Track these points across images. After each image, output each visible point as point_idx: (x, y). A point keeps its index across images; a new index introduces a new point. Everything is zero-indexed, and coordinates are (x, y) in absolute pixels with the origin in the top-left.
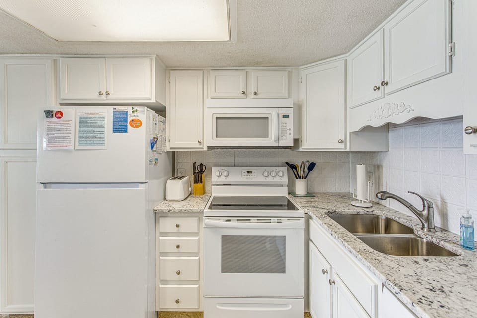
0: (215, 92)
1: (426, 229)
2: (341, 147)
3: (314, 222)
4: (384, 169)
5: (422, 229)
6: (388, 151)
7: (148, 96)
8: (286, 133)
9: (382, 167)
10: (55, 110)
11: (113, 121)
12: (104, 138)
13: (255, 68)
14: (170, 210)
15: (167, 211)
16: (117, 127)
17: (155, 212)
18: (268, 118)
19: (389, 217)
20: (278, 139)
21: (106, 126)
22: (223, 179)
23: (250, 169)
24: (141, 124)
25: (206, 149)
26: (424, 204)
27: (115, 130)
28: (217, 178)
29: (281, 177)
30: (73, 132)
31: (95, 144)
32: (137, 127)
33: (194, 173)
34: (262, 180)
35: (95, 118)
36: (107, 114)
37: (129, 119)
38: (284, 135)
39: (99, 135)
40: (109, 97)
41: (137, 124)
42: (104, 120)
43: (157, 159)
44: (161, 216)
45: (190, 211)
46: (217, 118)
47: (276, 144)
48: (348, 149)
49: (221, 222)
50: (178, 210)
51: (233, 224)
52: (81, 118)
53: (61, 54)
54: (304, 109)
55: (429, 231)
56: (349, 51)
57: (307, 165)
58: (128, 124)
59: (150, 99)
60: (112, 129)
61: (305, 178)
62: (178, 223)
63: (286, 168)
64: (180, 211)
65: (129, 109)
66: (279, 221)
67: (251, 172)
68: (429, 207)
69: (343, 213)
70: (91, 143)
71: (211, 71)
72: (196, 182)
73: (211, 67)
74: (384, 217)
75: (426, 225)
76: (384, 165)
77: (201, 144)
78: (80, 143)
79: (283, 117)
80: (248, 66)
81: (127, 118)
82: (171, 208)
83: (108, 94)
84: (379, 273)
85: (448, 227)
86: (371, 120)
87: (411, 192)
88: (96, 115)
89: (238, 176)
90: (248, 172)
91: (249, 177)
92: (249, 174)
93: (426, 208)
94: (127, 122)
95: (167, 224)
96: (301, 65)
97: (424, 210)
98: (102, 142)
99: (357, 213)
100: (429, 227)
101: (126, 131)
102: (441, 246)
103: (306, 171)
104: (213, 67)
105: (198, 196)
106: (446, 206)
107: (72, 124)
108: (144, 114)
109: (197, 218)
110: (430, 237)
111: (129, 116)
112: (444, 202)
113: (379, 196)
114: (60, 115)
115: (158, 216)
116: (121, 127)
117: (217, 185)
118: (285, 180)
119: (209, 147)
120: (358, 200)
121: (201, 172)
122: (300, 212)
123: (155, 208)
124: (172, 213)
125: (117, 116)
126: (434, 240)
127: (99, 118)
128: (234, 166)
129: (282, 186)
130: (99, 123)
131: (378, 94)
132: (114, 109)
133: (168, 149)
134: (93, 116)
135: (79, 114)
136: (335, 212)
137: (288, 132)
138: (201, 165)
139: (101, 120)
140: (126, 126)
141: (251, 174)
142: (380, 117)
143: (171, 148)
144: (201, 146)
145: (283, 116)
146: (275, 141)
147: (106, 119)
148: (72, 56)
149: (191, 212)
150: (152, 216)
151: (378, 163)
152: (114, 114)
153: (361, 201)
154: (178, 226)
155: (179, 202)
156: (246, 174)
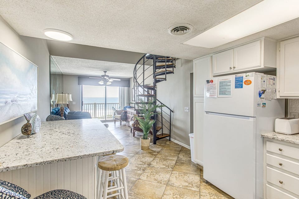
7: (259, 64)
10: (210, 80)
11: (235, 82)
12: (230, 91)
14: (274, 138)
15: (272, 138)
16: (237, 85)
17: (263, 137)
21: (231, 86)
24: (251, 82)
27: (236, 87)
30: (217, 89)
31: (226, 94)
32: (248, 84)
35: (226, 81)
36: (232, 78)
37: (244, 80)
39: (228, 90)
40: (235, 69)
41: (248, 82)
42: (230, 82)
43: (265, 104)
44: (268, 141)
50: (281, 139)
52: (220, 82)
53: (214, 53)
58: (243, 83)
59: (260, 66)
60: (235, 87)
62: (281, 148)
64: (283, 140)
65: (244, 75)
70: (225, 94)
78: (220, 94)
81: (242, 80)
82: (275, 137)
83: (234, 68)
88: (227, 80)
94: (242, 82)
95: (273, 147)
98: (230, 93)
101: (242, 87)
107: (216, 85)
108: (253, 76)
111: (244, 79)
114: (212, 81)
115: (265, 140)
116: (239, 85)
123: (263, 134)
124: (275, 140)
125: (237, 79)
127: (228, 81)
130: (228, 84)
132: (236, 76)
133: (278, 97)
134: (225, 81)
135: (219, 81)
139: (229, 83)
140: (242, 84)
143: (280, 97)
147: (232, 82)
148: (218, 52)
149: (293, 144)
150: (261, 139)
152: (235, 79)
154: (280, 150)
155: (285, 135)
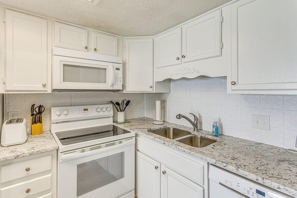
0: (60, 42)
1: (196, 131)
2: (150, 91)
3: (141, 138)
4: (168, 102)
5: (194, 131)
6: (170, 92)
8: (118, 81)
9: (166, 101)
13: (94, 30)
15: (13, 158)
18: (106, 69)
19: (174, 127)
20: (113, 85)
22: (63, 117)
23: (86, 107)
25: (50, 91)
26: (195, 119)
28: (57, 116)
29: (109, 111)
33: (32, 115)
34: (96, 115)
38: (117, 82)
44: (4, 166)
45: (43, 151)
46: (64, 65)
47: (111, 88)
48: (154, 92)
49: (78, 154)
50: (28, 153)
51: (88, 152)
54: (127, 66)
55: (197, 131)
56: (156, 35)
57: (125, 102)
61: (124, 111)
63: (112, 105)
64: (31, 154)
66: (121, 142)
67: (87, 110)
68: (197, 120)
69: (154, 129)
71: (55, 22)
72: (35, 122)
73: (56, 19)
74: (172, 128)
75: (196, 129)
76: (168, 100)
77: (44, 88)
79: (116, 70)
80: (90, 28)
82: (17, 153)
84: (210, 159)
85: (202, 128)
86: (171, 76)
87: (191, 114)
89: (76, 113)
90: (85, 110)
91: (85, 113)
92: (85, 111)
93: (196, 120)
96: (125, 36)
97: (195, 121)
99: (160, 128)
100: (197, 130)
102: (206, 137)
103: (124, 106)
104: (58, 19)
105: (38, 136)
106: (201, 118)
109: (50, 156)
110: (201, 134)
112: (200, 116)
113: (178, 117)
117: (57, 123)
118: (111, 113)
119: (54, 90)
120: (157, 121)
121: (40, 113)
122: (133, 134)
124: (20, 158)
126: (203, 135)
128: (71, 106)
129: (109, 117)
131: (179, 61)
133: (2, 92)
136: (151, 129)
137: (119, 80)
138: (40, 107)
141: (87, 111)
142: (179, 74)
143: (6, 91)
144: (45, 89)
145: (116, 68)
146: (111, 86)
149: (45, 152)
151: (163, 99)
153: (158, 121)
154: (28, 170)
155: (21, 145)
156: (83, 111)
